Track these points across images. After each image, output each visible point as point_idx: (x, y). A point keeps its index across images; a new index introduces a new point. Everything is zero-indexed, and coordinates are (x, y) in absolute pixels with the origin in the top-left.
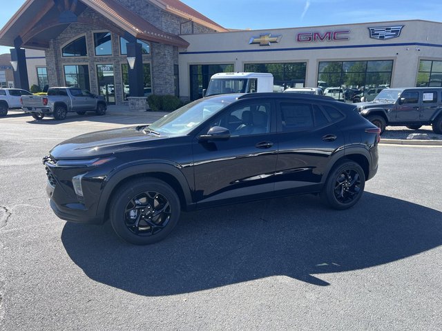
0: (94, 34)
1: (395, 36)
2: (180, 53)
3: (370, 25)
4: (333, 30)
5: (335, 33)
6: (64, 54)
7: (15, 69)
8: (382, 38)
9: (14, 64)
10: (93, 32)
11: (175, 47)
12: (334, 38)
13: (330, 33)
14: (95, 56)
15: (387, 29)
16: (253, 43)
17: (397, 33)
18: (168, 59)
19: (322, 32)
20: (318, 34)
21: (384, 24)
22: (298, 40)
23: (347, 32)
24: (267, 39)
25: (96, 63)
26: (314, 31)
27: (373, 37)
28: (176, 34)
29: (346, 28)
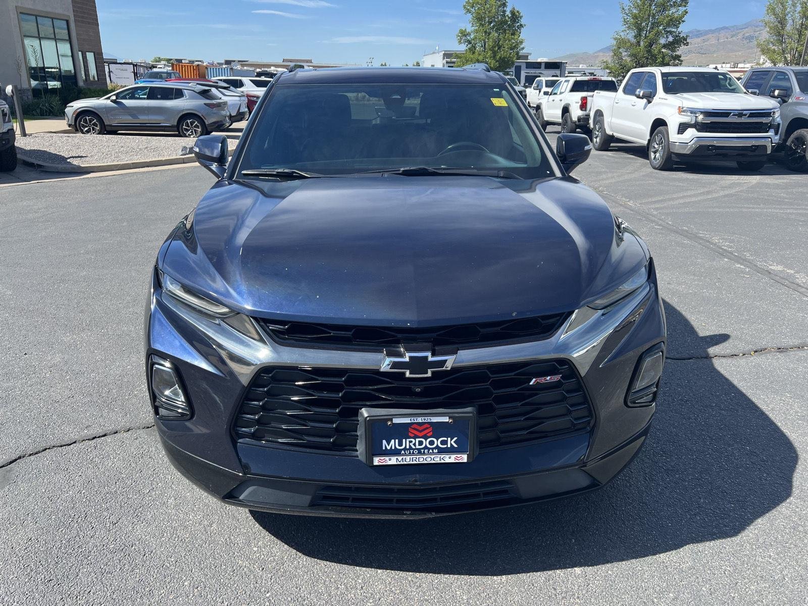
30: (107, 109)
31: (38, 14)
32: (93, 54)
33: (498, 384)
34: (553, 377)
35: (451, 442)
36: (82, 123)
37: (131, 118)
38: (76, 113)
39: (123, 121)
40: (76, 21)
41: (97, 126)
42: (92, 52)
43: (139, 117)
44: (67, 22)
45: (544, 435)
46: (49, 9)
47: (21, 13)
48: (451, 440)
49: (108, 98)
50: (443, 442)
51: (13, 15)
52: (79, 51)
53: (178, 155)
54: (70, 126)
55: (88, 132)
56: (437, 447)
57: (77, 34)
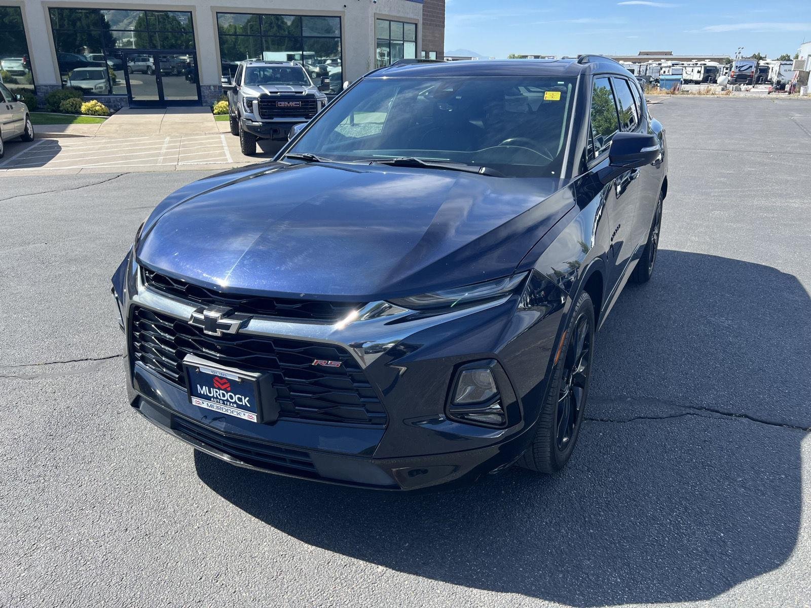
31: (391, 19)
32: (435, 53)
33: (284, 357)
34: (333, 362)
35: (245, 401)
40: (423, 24)
42: (434, 51)
44: (416, 25)
45: (340, 419)
46: (401, 15)
47: (377, 19)
48: (245, 399)
50: (240, 400)
51: (371, 20)
52: (423, 51)
56: (235, 402)
57: (423, 36)
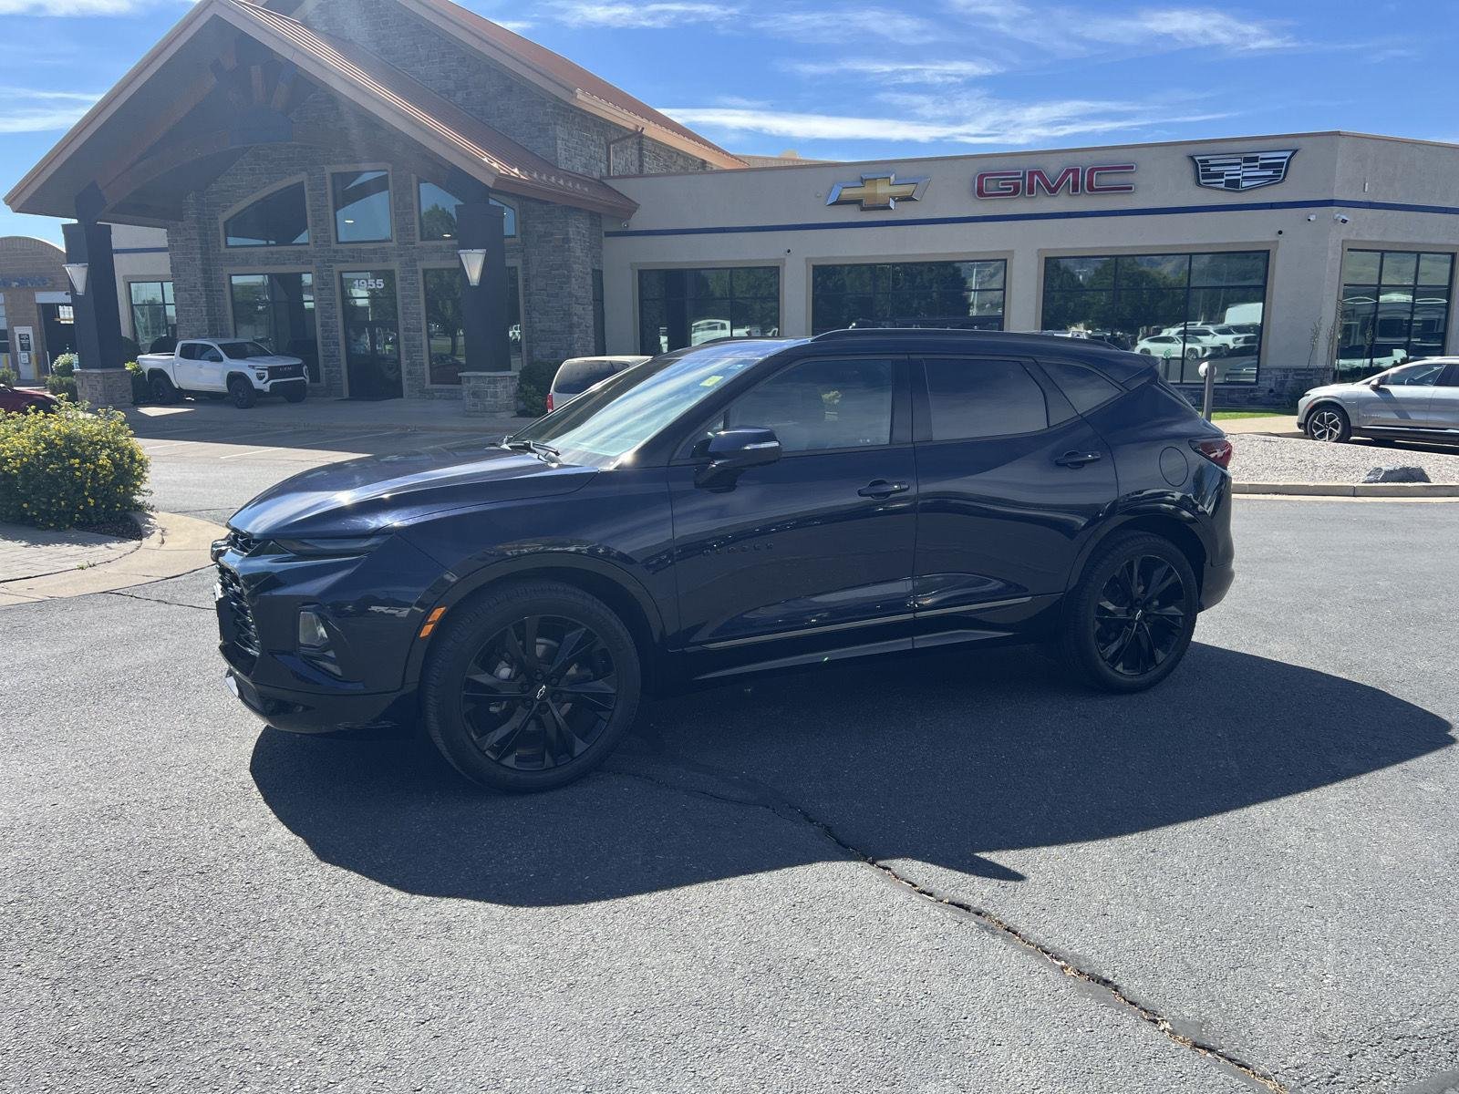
0: (333, 174)
1: (1272, 180)
2: (608, 234)
3: (1192, 150)
4: (1086, 161)
5: (1092, 171)
6: (232, 241)
7: (80, 288)
8: (1233, 185)
9: (77, 274)
10: (329, 170)
11: (595, 217)
12: (1091, 188)
13: (1075, 171)
14: (334, 246)
15: (1247, 160)
16: (839, 203)
17: (1278, 171)
18: (578, 253)
19: (1053, 168)
20: (1040, 174)
21: (1237, 146)
22: (980, 193)
23: (1127, 168)
24: (883, 189)
25: (337, 268)
26: (1026, 164)
27: (1206, 186)
28: (596, 175)
29: (1123, 158)
30: (1362, 402)
31: (1388, 249)
36: (1315, 422)
37: (1397, 417)
38: (1311, 406)
39: (1382, 421)
41: (1337, 429)
43: (1410, 416)
44: (1453, 255)
46: (1415, 241)
47: (1350, 249)
49: (1368, 383)
51: (1333, 253)
53: (1358, 481)
54: (1300, 425)
55: (1322, 436)
